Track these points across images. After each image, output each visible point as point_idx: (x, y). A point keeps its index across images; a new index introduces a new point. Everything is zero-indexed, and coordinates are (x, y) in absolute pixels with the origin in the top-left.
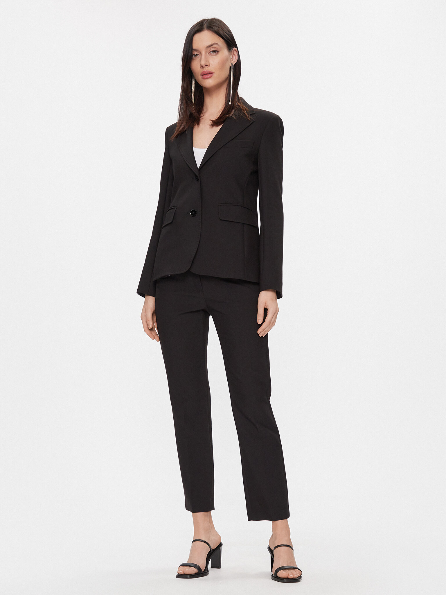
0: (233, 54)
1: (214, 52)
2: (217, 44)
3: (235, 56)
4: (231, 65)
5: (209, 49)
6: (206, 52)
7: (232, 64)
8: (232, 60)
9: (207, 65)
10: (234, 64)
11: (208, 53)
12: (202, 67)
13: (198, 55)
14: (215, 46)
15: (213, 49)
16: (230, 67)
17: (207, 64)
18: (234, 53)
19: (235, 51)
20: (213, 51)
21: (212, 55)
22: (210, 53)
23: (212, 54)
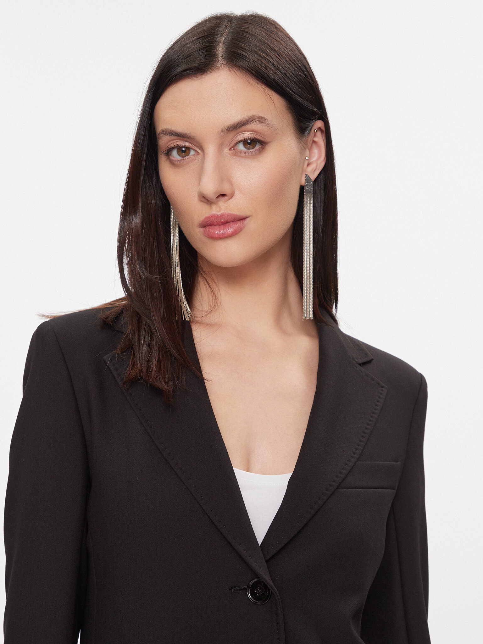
0: (314, 142)
1: (251, 143)
2: (262, 119)
3: (319, 147)
4: (303, 182)
5: (231, 135)
6: (220, 147)
7: (308, 178)
8: (308, 165)
9: (223, 195)
10: (313, 177)
11: (226, 150)
12: (205, 199)
13: (192, 152)
14: (253, 126)
15: (247, 135)
16: (302, 188)
17: (226, 189)
18: (316, 139)
19: (319, 134)
20: (245, 142)
21: (243, 154)
22: (233, 147)
23: (241, 152)
